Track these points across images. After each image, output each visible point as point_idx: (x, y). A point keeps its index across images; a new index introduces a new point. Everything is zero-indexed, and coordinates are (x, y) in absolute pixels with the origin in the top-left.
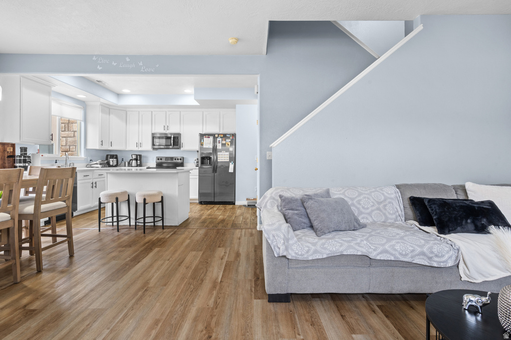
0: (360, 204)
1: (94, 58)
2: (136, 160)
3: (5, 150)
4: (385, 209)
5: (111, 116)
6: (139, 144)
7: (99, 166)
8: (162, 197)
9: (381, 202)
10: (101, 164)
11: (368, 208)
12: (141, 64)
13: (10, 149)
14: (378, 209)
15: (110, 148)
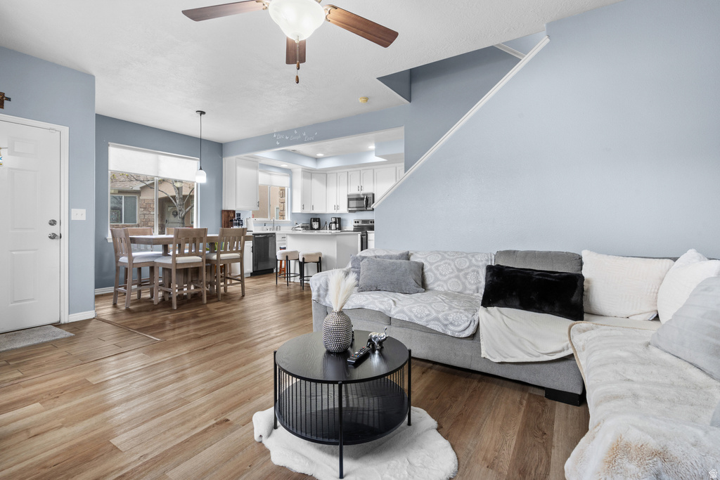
0: (438, 270)
1: (275, 136)
2: (335, 223)
3: (229, 216)
4: (466, 278)
5: (313, 179)
6: (337, 207)
7: (301, 229)
8: (320, 258)
9: (462, 270)
10: (302, 227)
11: (445, 275)
12: (304, 134)
13: (232, 215)
14: (457, 277)
15: (312, 212)
